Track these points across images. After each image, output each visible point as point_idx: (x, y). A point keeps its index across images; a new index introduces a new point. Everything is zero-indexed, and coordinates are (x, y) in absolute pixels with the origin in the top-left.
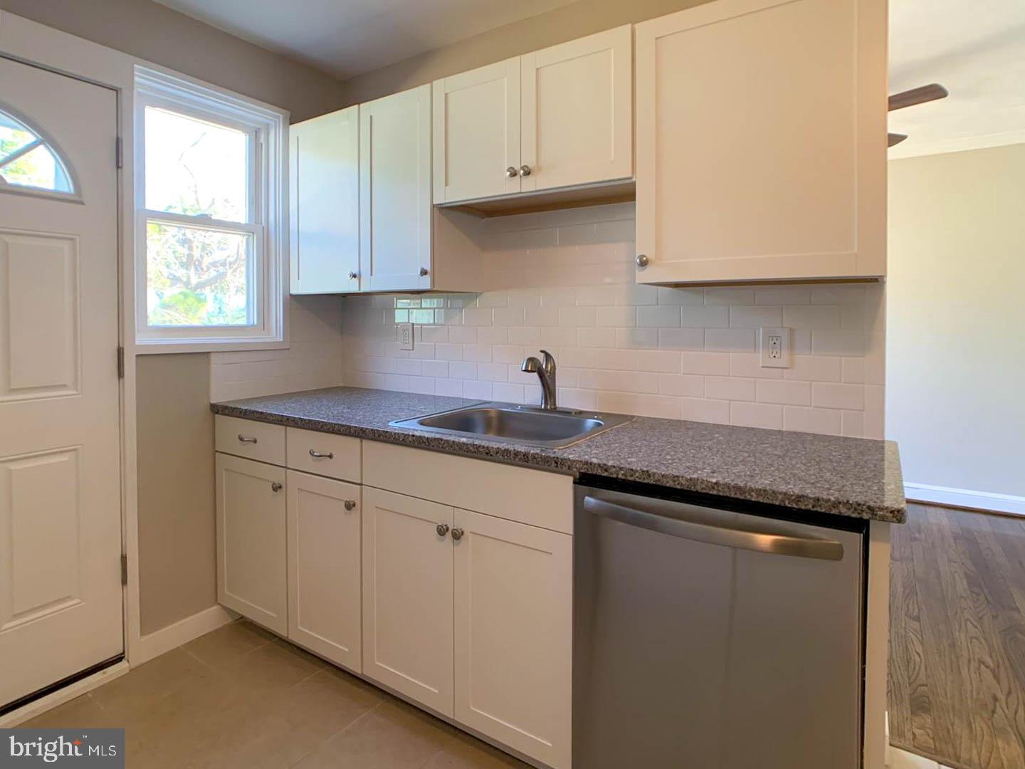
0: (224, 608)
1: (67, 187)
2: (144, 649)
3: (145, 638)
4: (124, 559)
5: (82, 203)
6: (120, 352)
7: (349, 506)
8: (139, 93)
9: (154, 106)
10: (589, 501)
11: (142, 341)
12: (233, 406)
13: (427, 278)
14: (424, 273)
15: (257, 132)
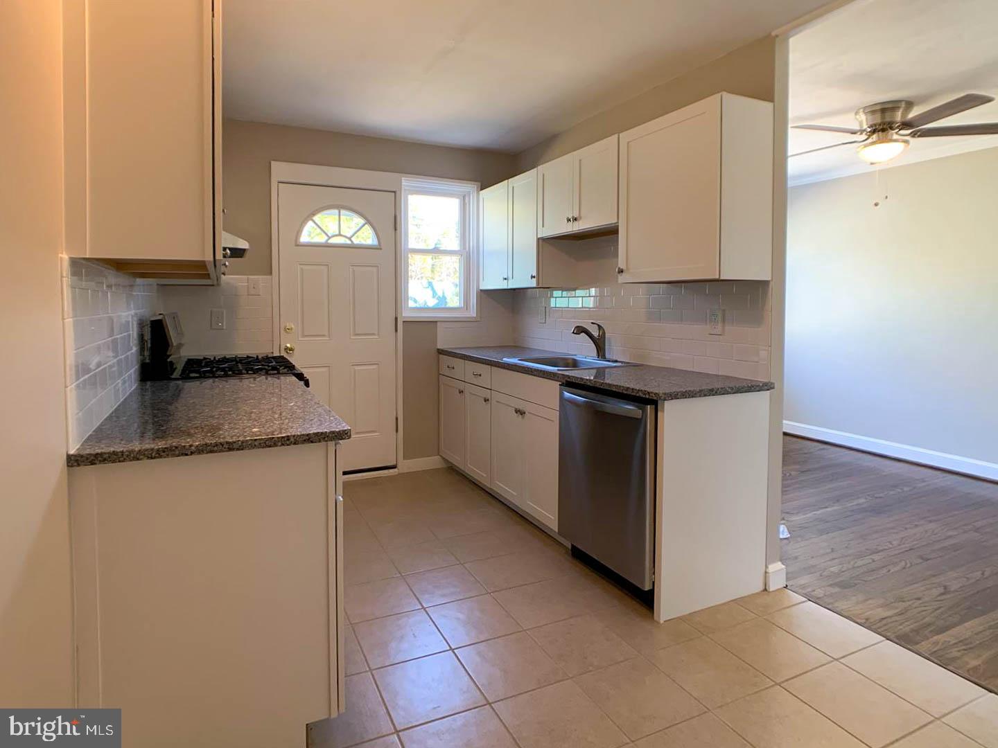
0: (444, 458)
1: (376, 243)
2: (406, 466)
3: (405, 461)
4: (397, 419)
5: (381, 249)
6: (396, 319)
7: (486, 400)
8: (405, 190)
9: (412, 194)
10: (567, 394)
11: (406, 314)
12: (450, 350)
13: (534, 280)
14: (533, 277)
15: (464, 197)
